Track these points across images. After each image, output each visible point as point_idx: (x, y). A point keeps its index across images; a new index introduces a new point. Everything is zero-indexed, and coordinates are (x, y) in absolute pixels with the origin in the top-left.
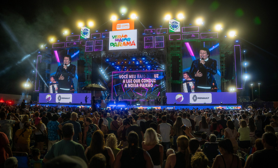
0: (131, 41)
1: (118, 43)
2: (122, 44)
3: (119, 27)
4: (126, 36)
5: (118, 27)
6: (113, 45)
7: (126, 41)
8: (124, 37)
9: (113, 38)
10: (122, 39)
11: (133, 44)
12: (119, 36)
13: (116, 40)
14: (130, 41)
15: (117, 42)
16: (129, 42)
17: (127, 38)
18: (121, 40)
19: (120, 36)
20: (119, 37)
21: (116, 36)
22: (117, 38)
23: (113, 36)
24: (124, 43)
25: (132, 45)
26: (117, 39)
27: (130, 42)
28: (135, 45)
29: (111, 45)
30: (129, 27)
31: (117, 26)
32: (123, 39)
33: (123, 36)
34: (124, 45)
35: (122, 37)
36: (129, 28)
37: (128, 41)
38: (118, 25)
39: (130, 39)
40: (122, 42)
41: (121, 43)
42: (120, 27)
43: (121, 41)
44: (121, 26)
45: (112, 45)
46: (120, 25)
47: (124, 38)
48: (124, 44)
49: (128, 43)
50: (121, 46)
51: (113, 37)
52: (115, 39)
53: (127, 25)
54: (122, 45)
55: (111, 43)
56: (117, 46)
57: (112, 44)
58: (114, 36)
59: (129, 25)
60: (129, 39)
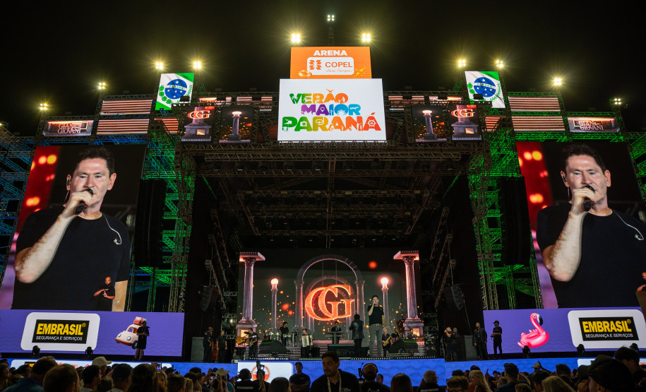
0: (365, 115)
1: (314, 119)
2: (330, 123)
3: (315, 65)
4: (341, 96)
5: (312, 68)
6: (295, 124)
7: (343, 115)
8: (336, 101)
9: (295, 101)
10: (327, 105)
11: (371, 123)
12: (315, 95)
13: (304, 109)
14: (357, 113)
15: (310, 116)
16: (354, 117)
17: (347, 104)
18: (323, 110)
19: (322, 96)
20: (315, 99)
21: (304, 96)
22: (310, 102)
23: (292, 95)
24: (337, 120)
25: (367, 128)
26: (309, 106)
27: (360, 119)
28: (377, 128)
29: (287, 125)
30: (351, 71)
31: (309, 65)
32: (331, 106)
33: (330, 97)
34: (336, 127)
35: (327, 100)
36: (351, 73)
37: (351, 114)
38: (312, 62)
39: (359, 109)
40: (328, 117)
41: (326, 121)
42: (319, 68)
43: (326, 113)
44: (323, 65)
45: (290, 126)
46: (319, 62)
47: (335, 104)
48: (338, 123)
49: (350, 122)
50: (324, 129)
51: (295, 97)
52: (300, 104)
53: (344, 64)
54: (327, 127)
55: (285, 119)
56: (309, 128)
57: (290, 122)
58: (299, 96)
59: (352, 64)
60: (356, 108)
